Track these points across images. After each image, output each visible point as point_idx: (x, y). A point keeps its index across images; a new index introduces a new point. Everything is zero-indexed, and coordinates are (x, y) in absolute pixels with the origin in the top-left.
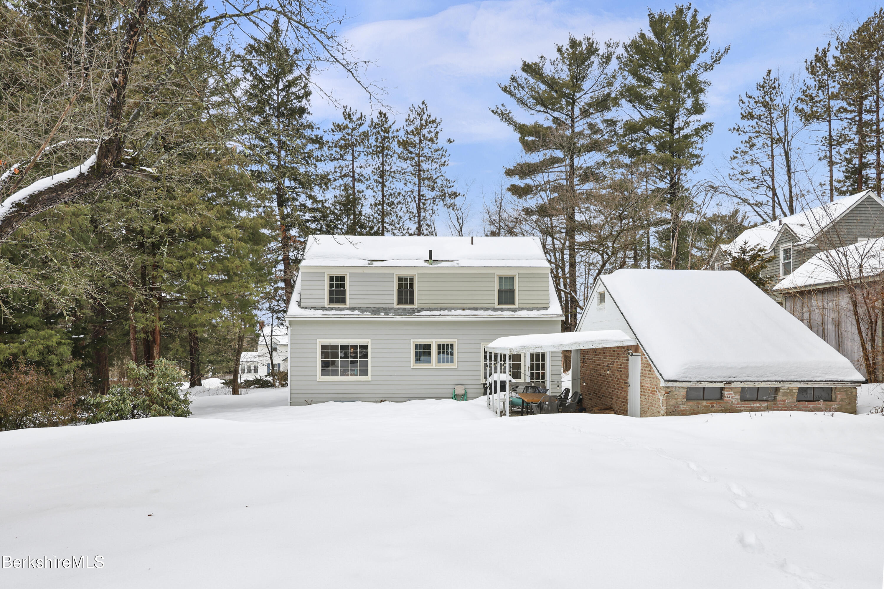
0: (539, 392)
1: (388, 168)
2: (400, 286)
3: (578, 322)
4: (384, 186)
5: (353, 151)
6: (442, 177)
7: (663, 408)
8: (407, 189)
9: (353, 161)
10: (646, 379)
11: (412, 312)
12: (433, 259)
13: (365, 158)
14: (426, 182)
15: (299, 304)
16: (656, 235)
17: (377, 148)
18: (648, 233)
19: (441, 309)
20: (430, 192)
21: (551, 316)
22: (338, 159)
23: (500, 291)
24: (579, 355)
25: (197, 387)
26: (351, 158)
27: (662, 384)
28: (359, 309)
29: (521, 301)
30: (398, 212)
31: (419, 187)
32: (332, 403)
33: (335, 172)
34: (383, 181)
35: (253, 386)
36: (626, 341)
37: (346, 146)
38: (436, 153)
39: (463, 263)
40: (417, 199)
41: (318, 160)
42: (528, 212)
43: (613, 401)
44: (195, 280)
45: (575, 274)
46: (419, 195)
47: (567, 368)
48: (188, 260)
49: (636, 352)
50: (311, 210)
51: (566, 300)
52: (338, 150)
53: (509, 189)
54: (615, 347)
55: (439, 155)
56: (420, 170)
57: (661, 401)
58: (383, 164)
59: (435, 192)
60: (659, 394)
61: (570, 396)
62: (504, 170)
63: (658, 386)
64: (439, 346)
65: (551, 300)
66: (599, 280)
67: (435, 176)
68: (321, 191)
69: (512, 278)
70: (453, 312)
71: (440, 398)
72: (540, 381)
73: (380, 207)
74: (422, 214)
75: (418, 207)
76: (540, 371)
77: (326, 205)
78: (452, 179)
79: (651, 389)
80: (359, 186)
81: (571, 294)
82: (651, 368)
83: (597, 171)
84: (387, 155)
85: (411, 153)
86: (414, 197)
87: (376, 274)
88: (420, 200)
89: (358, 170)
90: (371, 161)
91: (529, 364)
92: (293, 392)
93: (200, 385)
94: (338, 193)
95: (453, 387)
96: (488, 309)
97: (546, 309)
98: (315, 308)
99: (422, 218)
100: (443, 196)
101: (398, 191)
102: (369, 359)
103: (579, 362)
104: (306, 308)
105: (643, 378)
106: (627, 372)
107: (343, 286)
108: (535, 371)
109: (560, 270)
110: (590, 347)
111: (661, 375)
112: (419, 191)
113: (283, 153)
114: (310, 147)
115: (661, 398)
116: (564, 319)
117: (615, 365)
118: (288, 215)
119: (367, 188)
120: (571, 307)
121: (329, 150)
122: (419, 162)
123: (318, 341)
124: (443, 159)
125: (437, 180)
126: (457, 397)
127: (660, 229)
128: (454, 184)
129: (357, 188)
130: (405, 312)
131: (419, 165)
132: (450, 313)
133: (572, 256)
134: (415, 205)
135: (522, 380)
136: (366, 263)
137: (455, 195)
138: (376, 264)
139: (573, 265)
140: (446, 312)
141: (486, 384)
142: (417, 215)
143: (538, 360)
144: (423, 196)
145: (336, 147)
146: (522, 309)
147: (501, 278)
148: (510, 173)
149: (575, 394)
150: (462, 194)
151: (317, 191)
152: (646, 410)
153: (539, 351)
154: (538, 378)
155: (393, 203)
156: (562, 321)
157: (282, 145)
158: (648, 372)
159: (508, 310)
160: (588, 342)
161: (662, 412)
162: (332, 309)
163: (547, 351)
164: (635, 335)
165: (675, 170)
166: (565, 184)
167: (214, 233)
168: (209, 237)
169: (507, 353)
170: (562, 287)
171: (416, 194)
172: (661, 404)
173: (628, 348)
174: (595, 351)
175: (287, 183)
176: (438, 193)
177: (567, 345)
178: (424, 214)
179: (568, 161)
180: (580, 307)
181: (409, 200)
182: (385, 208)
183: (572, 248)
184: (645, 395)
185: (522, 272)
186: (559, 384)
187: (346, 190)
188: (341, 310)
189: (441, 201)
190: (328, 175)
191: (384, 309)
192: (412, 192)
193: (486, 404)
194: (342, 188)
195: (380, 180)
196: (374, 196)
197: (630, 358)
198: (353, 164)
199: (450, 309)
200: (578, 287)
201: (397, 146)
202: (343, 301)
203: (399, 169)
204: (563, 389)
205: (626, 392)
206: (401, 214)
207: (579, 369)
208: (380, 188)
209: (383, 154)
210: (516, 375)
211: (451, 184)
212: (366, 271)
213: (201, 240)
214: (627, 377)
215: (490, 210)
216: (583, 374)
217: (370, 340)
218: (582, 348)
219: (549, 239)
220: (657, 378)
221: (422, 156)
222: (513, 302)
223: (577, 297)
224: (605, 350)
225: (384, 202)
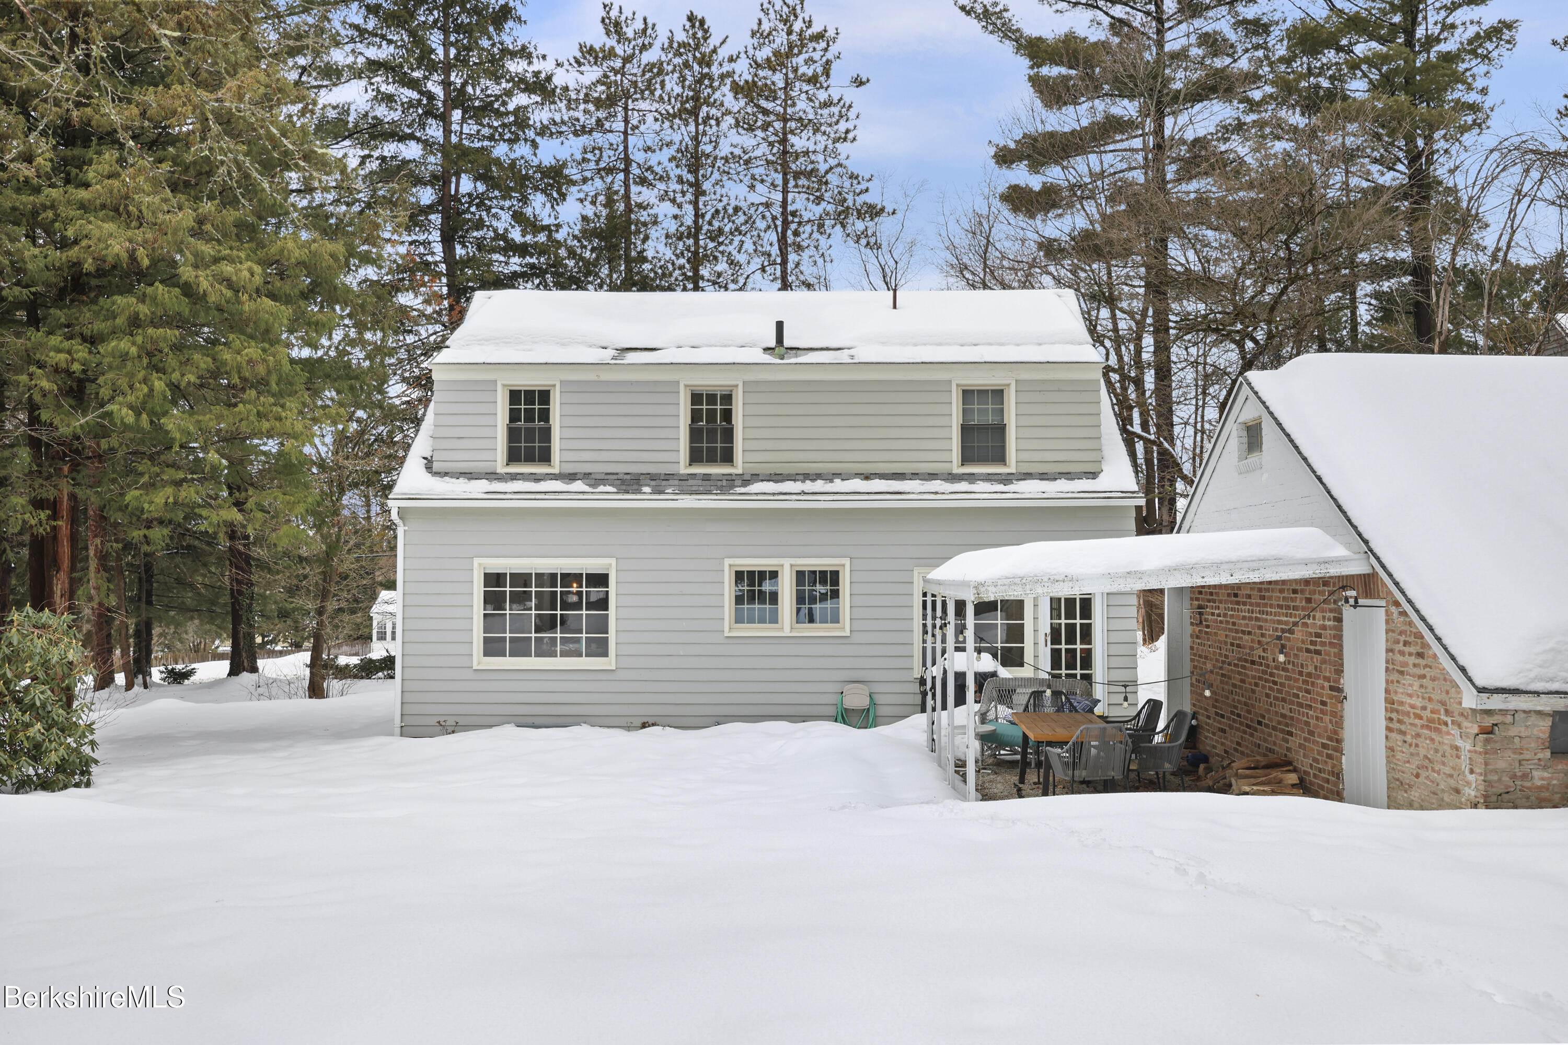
0: (1073, 709)
1: (708, 149)
2: (695, 416)
3: (1179, 518)
4: (699, 192)
5: (626, 109)
6: (839, 169)
7: (1471, 778)
8: (758, 199)
9: (625, 133)
10: (1407, 680)
11: (727, 484)
12: (787, 343)
13: (657, 126)
14: (803, 181)
15: (429, 466)
16: (1373, 302)
17: (683, 103)
18: (1353, 300)
19: (806, 477)
20: (810, 205)
21: (1108, 495)
22: (590, 132)
23: (966, 430)
24: (1187, 603)
25: (245, 676)
26: (619, 125)
27: (1470, 700)
28: (586, 477)
29: (1025, 456)
30: (734, 253)
31: (785, 192)
32: (510, 730)
33: (584, 160)
34: (697, 179)
35: (380, 674)
36: (1338, 561)
37: (610, 102)
38: (825, 112)
39: (864, 354)
40: (779, 223)
41: (543, 131)
42: (1051, 249)
43: (1294, 742)
44: (131, 398)
45: (1170, 396)
46: (784, 213)
47: (1152, 631)
48: (113, 344)
49: (1369, 594)
50: (522, 250)
51: (1149, 461)
52: (591, 107)
53: (1005, 198)
54: (1296, 581)
55: (831, 115)
56: (785, 152)
57: (1465, 756)
58: (696, 139)
59: (824, 204)
60: (1455, 731)
61: (1161, 725)
62: (992, 151)
63: (1454, 707)
64: (800, 575)
65: (1107, 451)
66: (1245, 386)
67: (823, 168)
68: (548, 205)
69: (999, 394)
70: (839, 485)
71: (804, 718)
72: (1078, 672)
73: (691, 242)
74: (792, 257)
75: (782, 239)
76: (1079, 646)
77: (560, 236)
78: (865, 173)
79: (1426, 714)
80: (639, 194)
81: (1160, 445)
82: (1426, 645)
83: (1223, 148)
84: (708, 117)
85: (766, 112)
86: (774, 218)
87: (632, 383)
88: (786, 224)
89: (638, 156)
90: (668, 134)
91: (1045, 627)
92: (409, 697)
93: (254, 670)
94: (589, 211)
95: (837, 688)
96: (932, 476)
97: (1094, 475)
98: (470, 476)
99: (790, 266)
100: (842, 217)
101: (733, 203)
102: (612, 611)
103: (1187, 621)
104: (446, 474)
105: (1395, 676)
106: (1340, 655)
107: (545, 415)
108: (1063, 646)
109: (1132, 388)
110: (1224, 579)
111: (1463, 670)
112: (784, 203)
113: (457, 115)
114: (521, 99)
115: (1466, 746)
116: (1142, 502)
117: (1299, 634)
118: (468, 262)
119: (662, 199)
120: (1162, 479)
121: (569, 108)
122: (785, 134)
123: (476, 561)
124: (842, 126)
125: (829, 177)
126: (846, 716)
127: (1386, 286)
128: (869, 184)
129: (634, 198)
130: (708, 485)
131: (784, 141)
132: (829, 487)
133: (1162, 349)
134: (774, 237)
135: (1026, 672)
136: (606, 356)
137: (874, 212)
138: (632, 358)
139: (1164, 373)
140: (819, 485)
141: (923, 682)
142: (779, 260)
143: (1070, 614)
144: (794, 214)
145: (586, 101)
146: (1027, 476)
147: (967, 394)
148: (1005, 157)
149: (1177, 717)
150: (889, 209)
151: (538, 206)
152: (1407, 778)
153: (1076, 591)
154: (1071, 665)
155: (720, 231)
156: (1138, 508)
157: (457, 99)
158: (1412, 660)
159: (989, 478)
160: (1217, 566)
161: (1470, 792)
162: (514, 477)
163: (1096, 589)
164: (1366, 542)
165: (1420, 143)
166: (1141, 179)
167: (187, 273)
168: (171, 280)
169: (970, 598)
170: (1137, 428)
171: (777, 210)
172: (1464, 765)
173: (1345, 582)
174: (1234, 592)
175: (466, 185)
176: (830, 208)
177: (1151, 573)
178: (797, 258)
179: (1149, 125)
180: (1184, 478)
181: (761, 224)
182: (702, 243)
183: (1161, 329)
184: (1403, 733)
185: (1025, 375)
186: (1128, 686)
187: (609, 203)
188: (537, 479)
189: (839, 226)
190: (564, 165)
191: (653, 477)
192: (768, 205)
193: (922, 738)
194: (601, 198)
195: (691, 178)
196: (675, 217)
197: (1348, 613)
198: (625, 141)
199: (830, 477)
200: (1177, 430)
201: (730, 96)
202: (545, 457)
203: (738, 151)
204: (1142, 700)
205: (1338, 720)
206: (741, 258)
207: (1188, 641)
208: (689, 197)
209: (697, 116)
210: (1013, 658)
211: (863, 186)
212: (606, 376)
213: (149, 290)
214: (1339, 671)
215: (956, 242)
216: (1198, 656)
217: (613, 561)
218: (1200, 582)
219: (1105, 313)
220: (1446, 678)
221: (792, 119)
222: (1001, 458)
223: (1177, 451)
224: (1264, 589)
225: (698, 228)
